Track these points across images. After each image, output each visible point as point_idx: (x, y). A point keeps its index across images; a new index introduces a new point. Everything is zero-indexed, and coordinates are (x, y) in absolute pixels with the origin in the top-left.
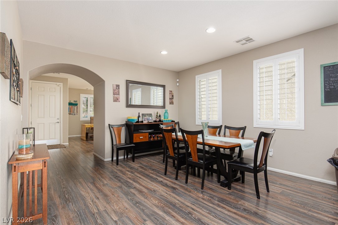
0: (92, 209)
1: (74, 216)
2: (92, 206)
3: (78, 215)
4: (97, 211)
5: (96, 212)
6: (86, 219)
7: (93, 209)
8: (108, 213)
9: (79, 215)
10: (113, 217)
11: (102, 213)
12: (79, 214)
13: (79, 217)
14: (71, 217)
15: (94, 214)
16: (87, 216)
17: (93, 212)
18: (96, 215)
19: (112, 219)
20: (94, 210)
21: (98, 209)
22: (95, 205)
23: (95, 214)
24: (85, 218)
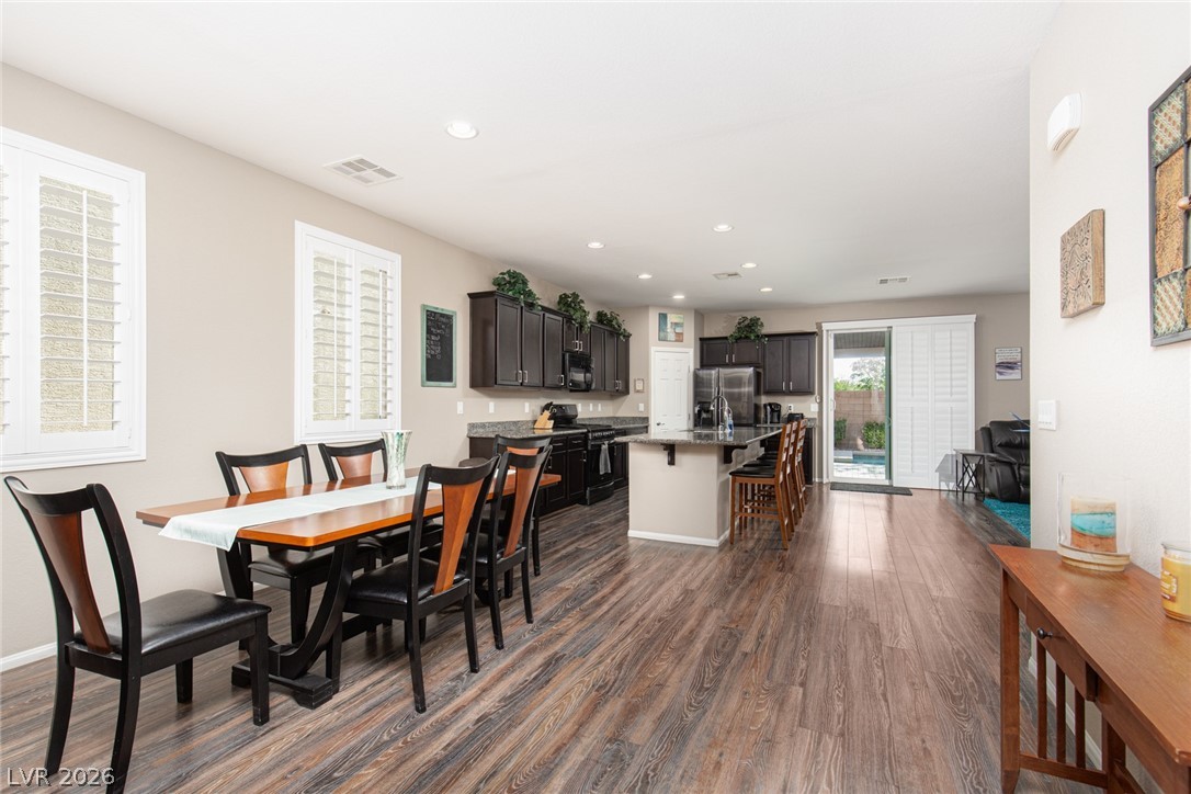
0: (837, 758)
1: (905, 771)
2: (829, 772)
3: (890, 763)
4: (826, 737)
5: (830, 738)
6: (871, 733)
7: (833, 753)
8: (803, 712)
9: (887, 762)
10: (800, 697)
11: (816, 725)
12: (887, 768)
13: (890, 756)
14: (916, 772)
15: (842, 735)
16: (863, 741)
17: (839, 743)
18: (836, 729)
19: (804, 694)
20: (831, 747)
21: (819, 743)
22: (818, 763)
23: (838, 731)
24: (872, 741)
